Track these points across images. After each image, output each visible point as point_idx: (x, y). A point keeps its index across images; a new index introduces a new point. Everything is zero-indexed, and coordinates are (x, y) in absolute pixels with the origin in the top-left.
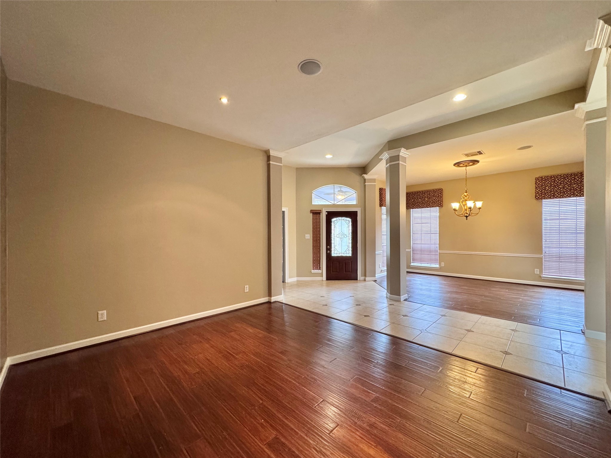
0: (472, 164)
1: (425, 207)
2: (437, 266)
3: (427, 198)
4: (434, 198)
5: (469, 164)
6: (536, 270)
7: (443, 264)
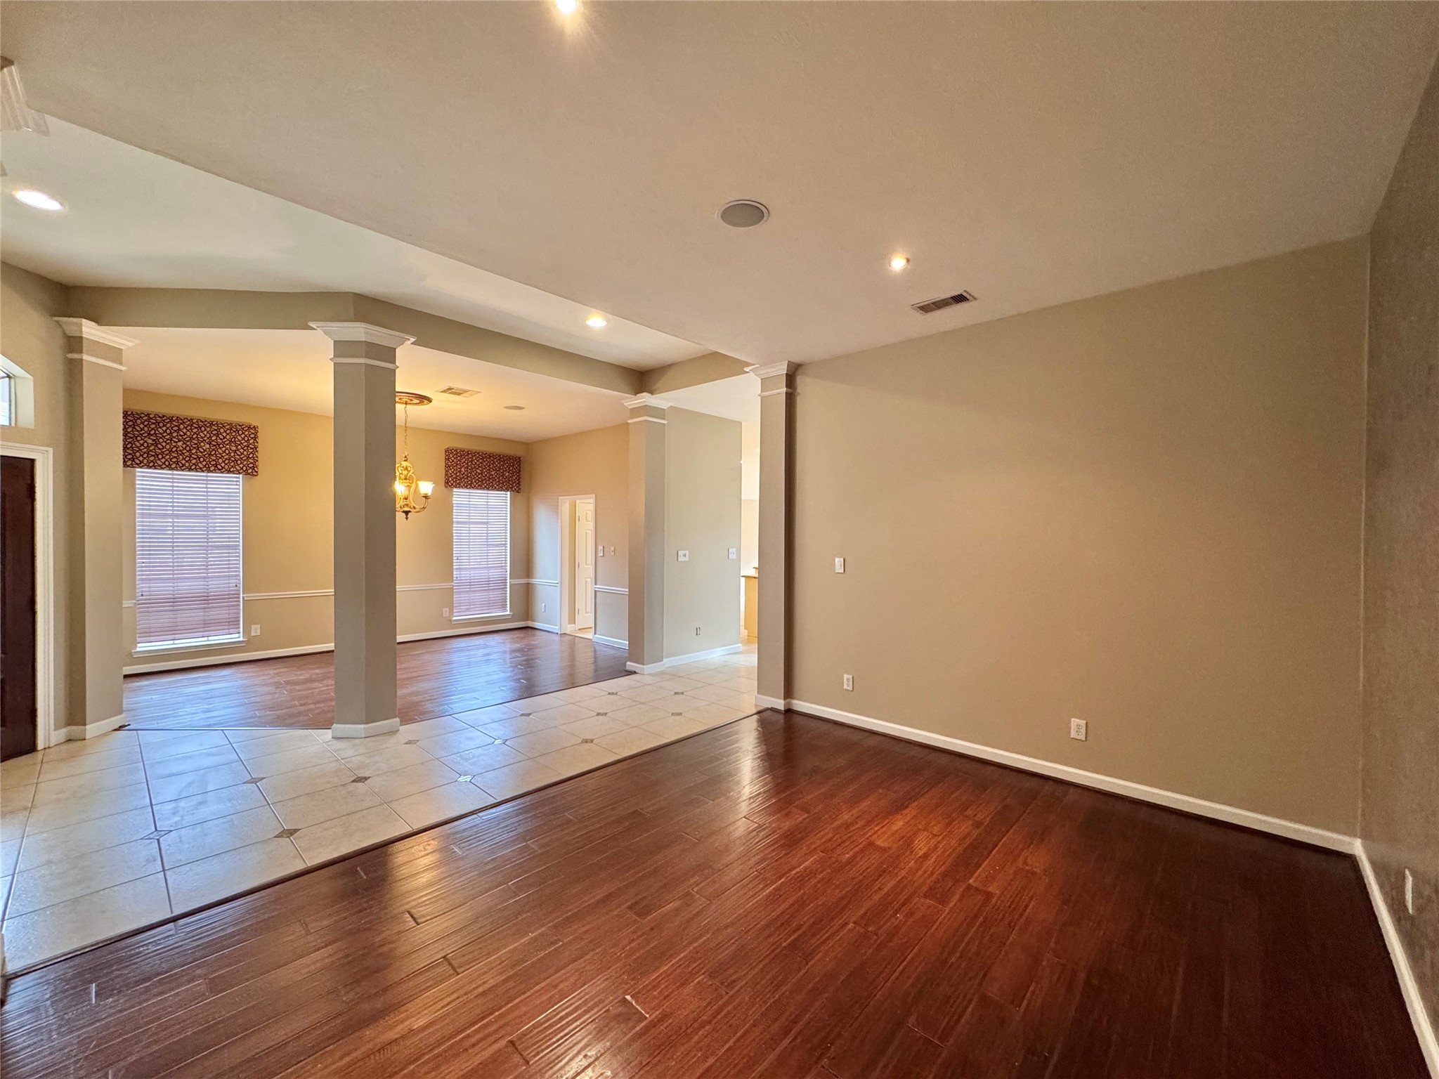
0: (418, 401)
1: (201, 468)
2: (237, 637)
3: (210, 444)
4: (234, 448)
5: (412, 400)
6: (444, 610)
7: (256, 630)
